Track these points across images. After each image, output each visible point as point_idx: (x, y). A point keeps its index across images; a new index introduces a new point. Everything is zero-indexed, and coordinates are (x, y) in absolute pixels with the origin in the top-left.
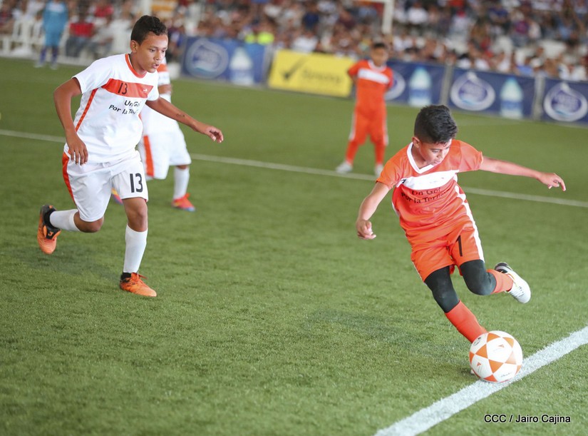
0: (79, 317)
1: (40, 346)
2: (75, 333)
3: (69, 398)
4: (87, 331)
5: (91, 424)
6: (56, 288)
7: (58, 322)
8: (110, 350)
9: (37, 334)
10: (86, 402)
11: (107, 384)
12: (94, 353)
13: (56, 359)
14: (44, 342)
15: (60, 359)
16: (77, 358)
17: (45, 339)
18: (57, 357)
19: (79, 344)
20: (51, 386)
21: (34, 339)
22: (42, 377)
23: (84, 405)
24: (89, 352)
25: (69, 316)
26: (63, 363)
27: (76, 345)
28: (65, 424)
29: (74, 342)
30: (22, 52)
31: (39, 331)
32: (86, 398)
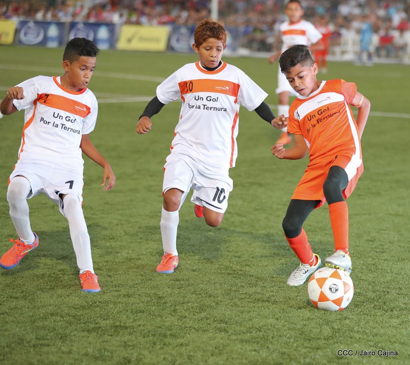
0: (384, 234)
1: (359, 254)
2: (382, 244)
3: (377, 288)
4: (390, 242)
5: (393, 305)
6: (370, 214)
7: (371, 237)
8: (405, 255)
9: (357, 246)
10: (389, 290)
11: (403, 278)
12: (394, 257)
13: (369, 262)
14: (361, 251)
15: (372, 263)
16: (383, 261)
17: (362, 249)
18: (370, 261)
19: (385, 251)
20: (366, 281)
21: (354, 250)
22: (360, 275)
23: (388, 292)
24: (392, 257)
25: (378, 233)
26: (374, 265)
27: (382, 252)
28: (375, 305)
29: (381, 250)
30: (349, 57)
31: (358, 244)
32: (389, 288)
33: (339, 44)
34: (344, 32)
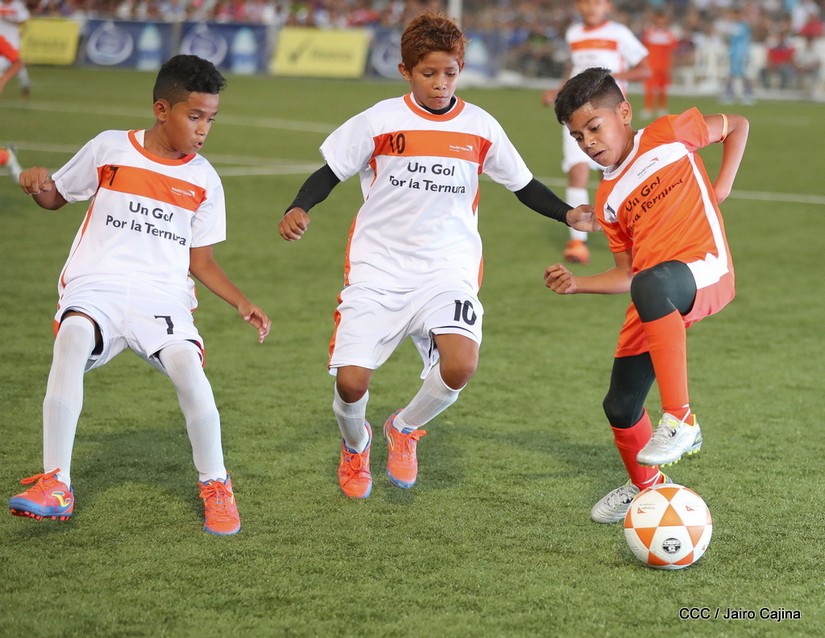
0: (777, 423)
1: (728, 462)
2: (773, 442)
3: (764, 527)
4: (788, 440)
5: (792, 559)
6: (749, 386)
7: (752, 431)
8: (816, 463)
9: (725, 447)
10: (786, 531)
11: (813, 508)
12: (796, 468)
13: (748, 478)
14: (733, 457)
15: (754, 478)
16: (775, 475)
17: (734, 453)
18: (749, 475)
19: (778, 457)
20: (741, 513)
21: (720, 454)
22: (731, 501)
23: (784, 535)
24: (791, 467)
25: (764, 421)
26: (757, 482)
27: (773, 459)
28: (759, 560)
29: (770, 455)
30: (710, 88)
31: (727, 443)
32: (785, 527)
33: (690, 64)
34: (700, 40)
